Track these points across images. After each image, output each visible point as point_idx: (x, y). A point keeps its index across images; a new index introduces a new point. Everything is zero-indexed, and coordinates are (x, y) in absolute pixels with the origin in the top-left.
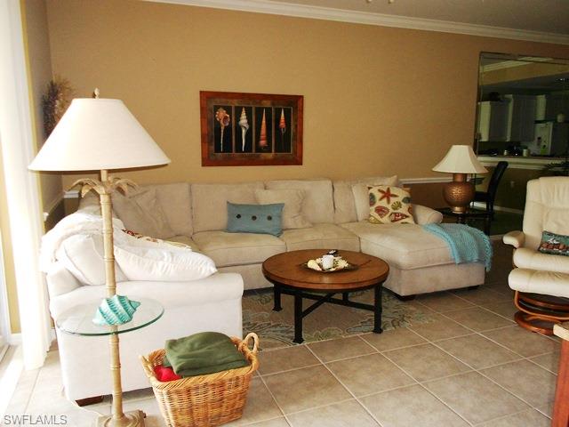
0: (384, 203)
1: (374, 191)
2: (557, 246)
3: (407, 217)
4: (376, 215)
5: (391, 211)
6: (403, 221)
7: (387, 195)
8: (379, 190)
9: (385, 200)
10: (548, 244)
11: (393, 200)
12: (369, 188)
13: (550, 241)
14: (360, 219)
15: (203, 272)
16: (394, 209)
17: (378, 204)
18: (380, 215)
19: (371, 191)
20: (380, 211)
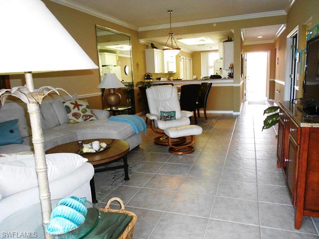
0: (76, 110)
1: (68, 104)
2: (168, 117)
3: (92, 116)
4: (74, 118)
5: (82, 114)
6: (91, 119)
7: (77, 105)
8: (71, 103)
9: (76, 109)
10: (164, 116)
11: (81, 108)
12: (64, 103)
13: (165, 115)
14: (61, 123)
15: (77, 165)
16: (84, 113)
17: (73, 111)
18: (76, 118)
19: (65, 104)
20: (75, 115)
